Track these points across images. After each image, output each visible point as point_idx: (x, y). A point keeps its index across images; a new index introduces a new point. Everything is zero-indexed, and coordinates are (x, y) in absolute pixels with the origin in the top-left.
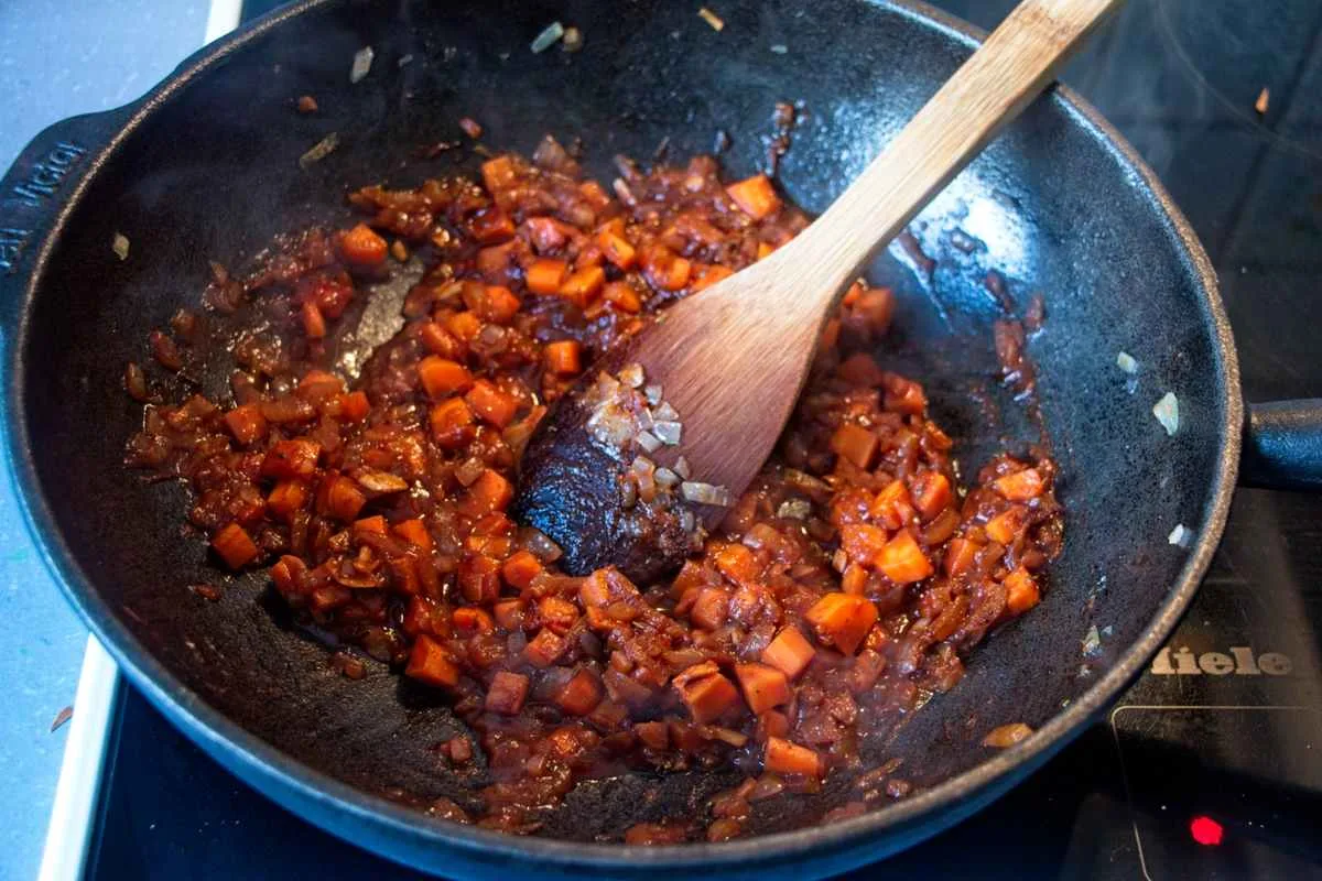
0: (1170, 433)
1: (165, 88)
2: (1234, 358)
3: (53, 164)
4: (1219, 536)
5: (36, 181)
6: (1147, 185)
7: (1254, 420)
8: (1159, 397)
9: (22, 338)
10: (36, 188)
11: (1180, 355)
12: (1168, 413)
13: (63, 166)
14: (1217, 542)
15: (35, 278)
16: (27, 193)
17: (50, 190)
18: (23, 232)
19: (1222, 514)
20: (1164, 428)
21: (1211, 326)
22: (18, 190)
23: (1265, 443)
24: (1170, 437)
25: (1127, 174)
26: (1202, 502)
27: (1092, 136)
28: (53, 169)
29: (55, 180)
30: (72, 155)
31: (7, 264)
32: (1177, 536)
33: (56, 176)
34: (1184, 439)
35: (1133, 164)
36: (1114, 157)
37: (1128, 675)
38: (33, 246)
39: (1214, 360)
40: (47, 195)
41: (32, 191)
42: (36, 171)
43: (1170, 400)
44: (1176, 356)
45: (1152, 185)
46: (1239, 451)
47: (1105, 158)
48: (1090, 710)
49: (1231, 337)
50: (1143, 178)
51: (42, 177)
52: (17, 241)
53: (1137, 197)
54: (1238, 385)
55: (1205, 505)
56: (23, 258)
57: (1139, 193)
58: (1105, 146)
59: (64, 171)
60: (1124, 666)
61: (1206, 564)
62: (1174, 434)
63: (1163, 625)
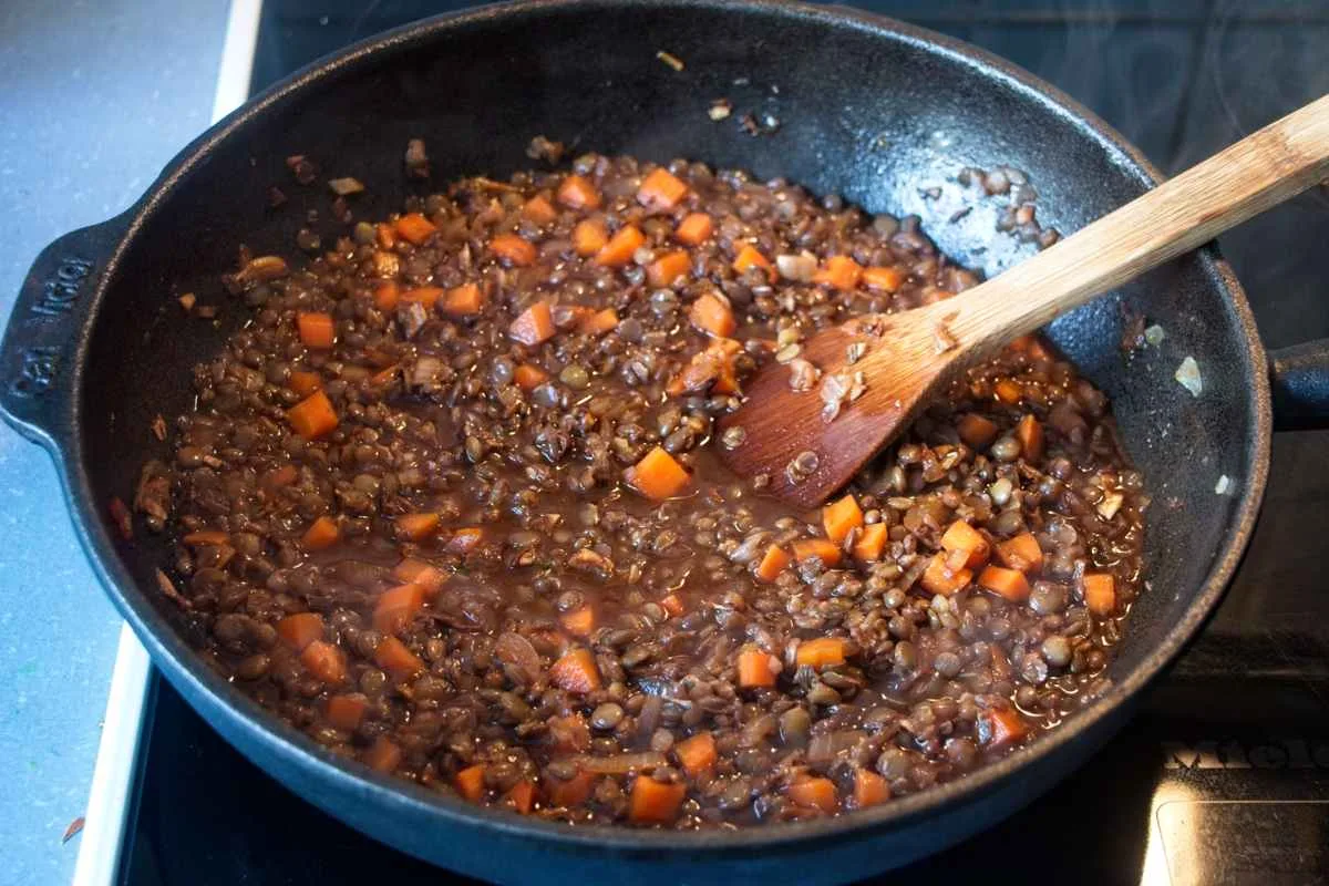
0: (1195, 395)
1: (155, 193)
2: (1248, 310)
3: (63, 279)
4: (1265, 473)
5: (52, 298)
6: (1133, 161)
7: (1277, 365)
8: (1177, 363)
9: (78, 447)
10: (52, 304)
11: (1192, 319)
12: (1189, 376)
13: (75, 281)
14: (1264, 480)
15: (76, 390)
16: (46, 311)
17: (68, 305)
18: (52, 349)
19: (1264, 454)
20: (1188, 392)
21: (1220, 285)
22: (35, 309)
23: (1292, 384)
24: (1195, 399)
25: (1111, 155)
26: (1242, 448)
27: (1071, 123)
28: (67, 285)
29: (69, 294)
30: (81, 269)
31: (45, 381)
32: (1223, 485)
33: (69, 291)
34: (1211, 398)
35: (1116, 144)
36: (1097, 141)
37: (1206, 609)
38: (65, 360)
39: (1229, 317)
40: (68, 311)
41: (52, 308)
42: (49, 289)
43: (1190, 362)
44: (1187, 320)
45: (1138, 161)
46: (1269, 395)
47: (1087, 142)
48: (1178, 645)
49: (1242, 292)
50: (1128, 155)
51: (56, 294)
52: (49, 358)
53: (1125, 174)
54: (1256, 335)
55: (1246, 449)
56: (59, 372)
57: (1126, 170)
58: (1085, 131)
59: (76, 286)
60: (1203, 602)
61: (1259, 501)
62: (1200, 394)
63: (1230, 560)
